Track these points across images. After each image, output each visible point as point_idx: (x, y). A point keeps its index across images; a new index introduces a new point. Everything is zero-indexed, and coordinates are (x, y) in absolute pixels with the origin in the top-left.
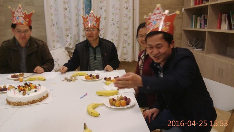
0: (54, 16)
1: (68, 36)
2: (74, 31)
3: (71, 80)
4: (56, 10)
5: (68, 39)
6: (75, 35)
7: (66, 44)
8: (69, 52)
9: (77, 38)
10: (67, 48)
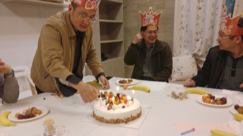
0: (184, 17)
1: (198, 40)
2: (207, 34)
3: (178, 97)
4: (188, 10)
5: (198, 44)
6: (206, 39)
7: (195, 50)
8: (196, 60)
9: (209, 43)
10: (195, 55)
